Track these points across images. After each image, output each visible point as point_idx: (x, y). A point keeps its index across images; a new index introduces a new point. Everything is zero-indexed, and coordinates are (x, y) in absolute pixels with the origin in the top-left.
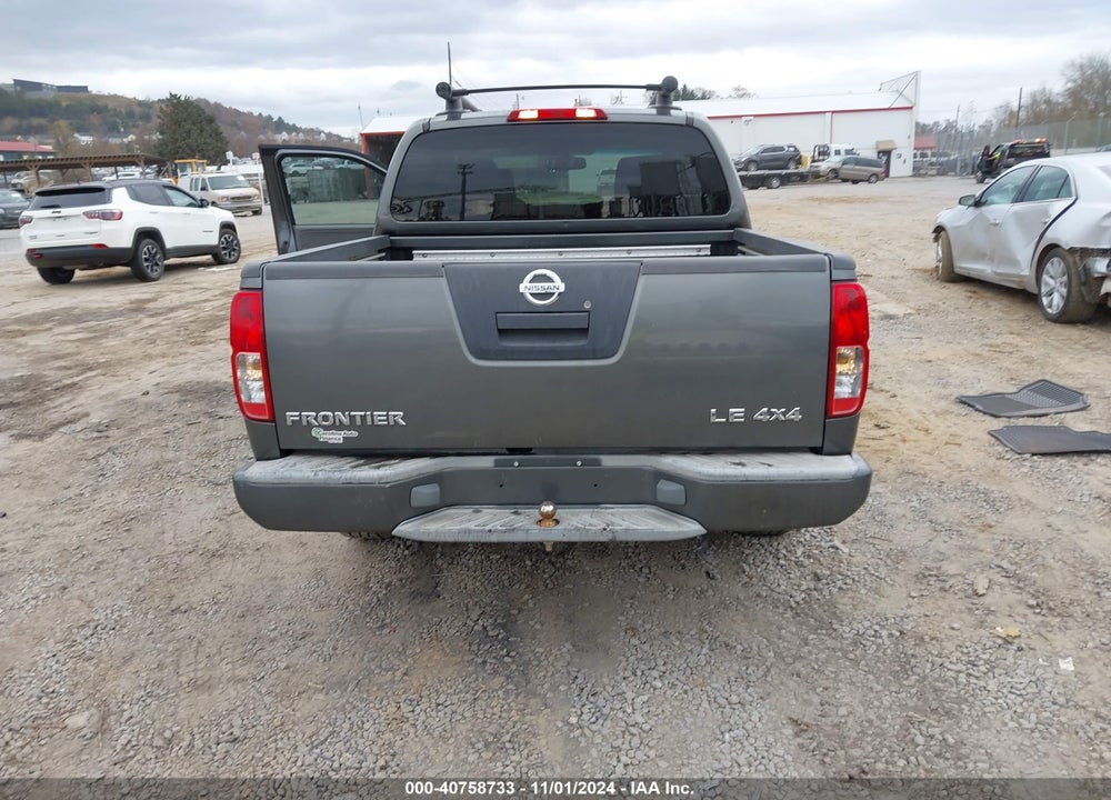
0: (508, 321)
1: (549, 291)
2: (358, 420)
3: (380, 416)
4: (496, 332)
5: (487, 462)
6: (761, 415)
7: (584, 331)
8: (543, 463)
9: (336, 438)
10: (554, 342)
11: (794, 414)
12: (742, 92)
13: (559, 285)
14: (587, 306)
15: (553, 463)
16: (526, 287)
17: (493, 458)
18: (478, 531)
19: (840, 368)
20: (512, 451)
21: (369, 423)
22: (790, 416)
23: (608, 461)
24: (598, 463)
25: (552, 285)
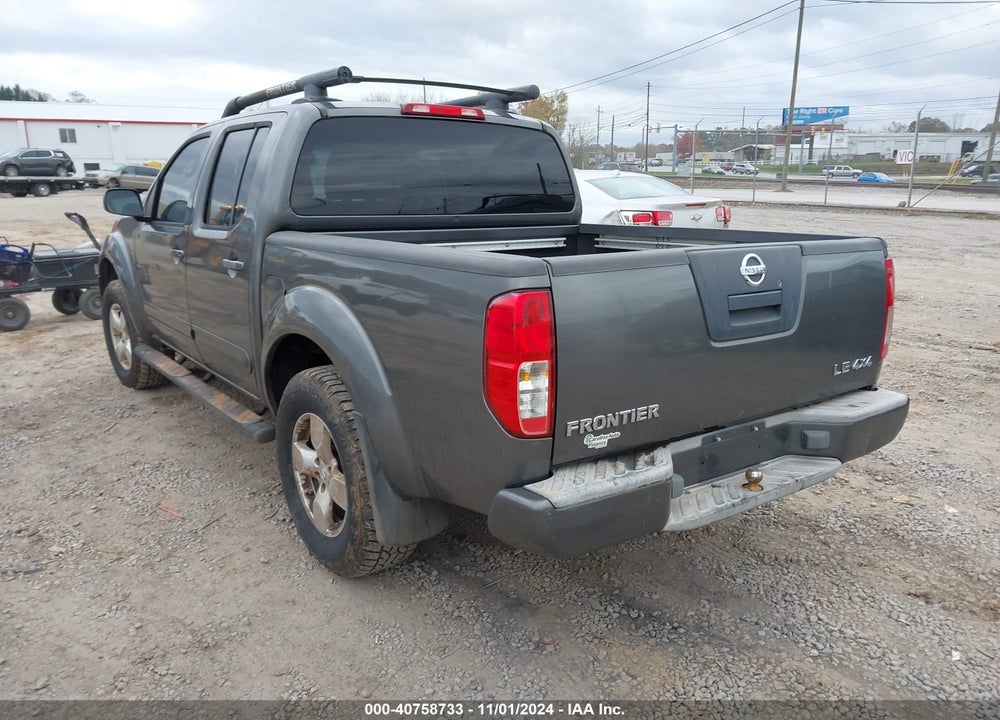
0: (738, 301)
2: (626, 419)
3: (641, 413)
4: (728, 314)
5: (696, 442)
7: (776, 308)
8: (733, 434)
12: (79, 98)
14: (780, 284)
15: (739, 432)
16: (746, 269)
17: (700, 438)
21: (633, 420)
23: (771, 422)
24: (765, 425)
25: (758, 266)
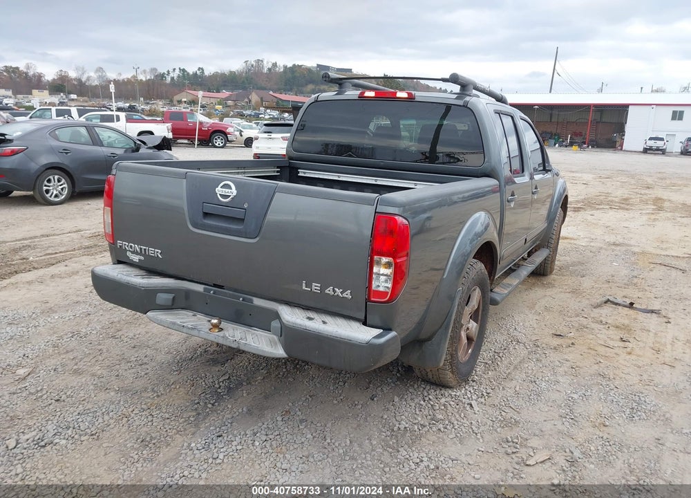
0: (209, 208)
1: (228, 194)
2: (143, 250)
3: (151, 251)
4: (201, 214)
5: (199, 288)
6: (329, 291)
7: (242, 220)
8: (225, 295)
9: (136, 258)
10: (229, 224)
11: (348, 295)
13: (234, 192)
14: (245, 206)
15: (231, 296)
16: (219, 190)
17: (203, 286)
18: (180, 325)
19: (375, 269)
20: (215, 285)
21: (147, 253)
22: (344, 295)
23: (258, 302)
24: (251, 301)
25: (230, 191)
